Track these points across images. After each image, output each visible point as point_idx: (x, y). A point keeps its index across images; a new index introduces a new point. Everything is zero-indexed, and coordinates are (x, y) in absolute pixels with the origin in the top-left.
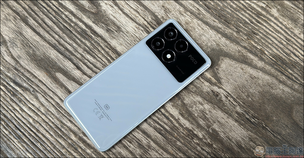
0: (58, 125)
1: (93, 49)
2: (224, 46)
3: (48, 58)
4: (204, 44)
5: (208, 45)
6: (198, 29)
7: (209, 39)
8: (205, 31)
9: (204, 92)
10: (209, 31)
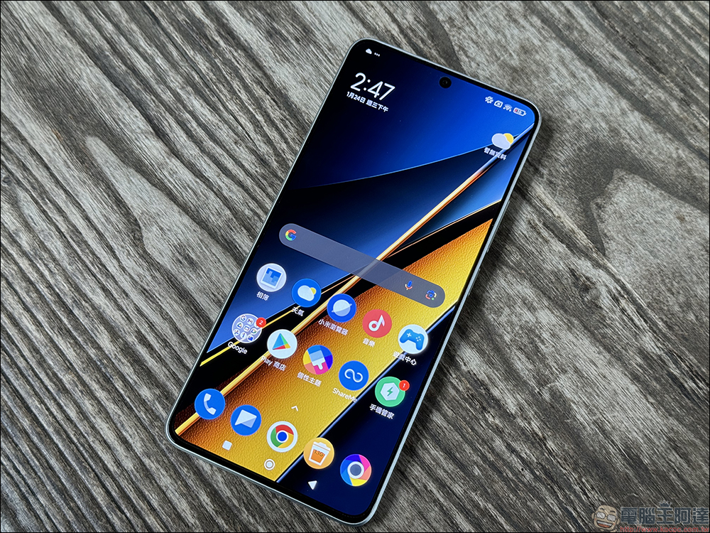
0: (65, 294)
1: (214, 83)
2: (633, 139)
3: (71, 87)
4: (568, 121)
5: (581, 127)
6: (559, 73)
7: (588, 109)
8: (579, 82)
9: (545, 271)
10: (593, 86)
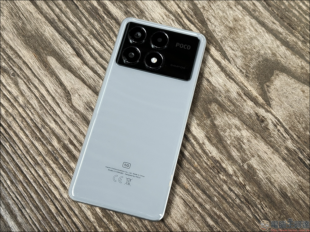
0: (38, 123)
1: (102, 34)
2: (282, 58)
3: (41, 35)
4: (254, 50)
5: (260, 52)
6: (250, 30)
7: (263, 45)
8: (259, 33)
9: (244, 113)
10: (265, 35)
